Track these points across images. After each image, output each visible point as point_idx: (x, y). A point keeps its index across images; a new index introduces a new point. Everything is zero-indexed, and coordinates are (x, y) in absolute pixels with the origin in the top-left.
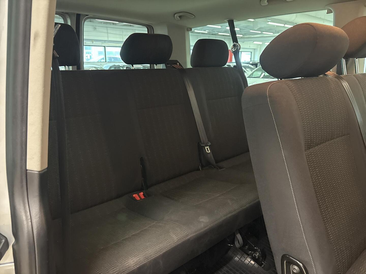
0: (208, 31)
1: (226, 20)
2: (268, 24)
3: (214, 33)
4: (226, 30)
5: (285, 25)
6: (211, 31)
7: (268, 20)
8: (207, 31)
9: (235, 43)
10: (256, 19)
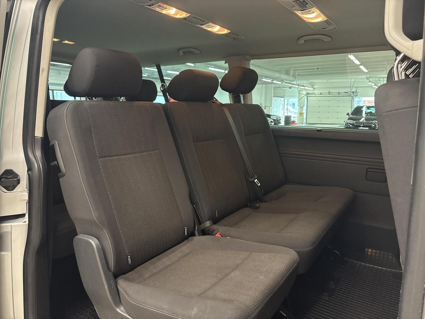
0: (148, 74)
1: (154, 65)
2: (209, 69)
3: (154, 77)
4: (167, 74)
5: (225, 71)
6: (151, 75)
7: (209, 66)
8: (146, 74)
9: (163, 83)
10: (196, 64)
